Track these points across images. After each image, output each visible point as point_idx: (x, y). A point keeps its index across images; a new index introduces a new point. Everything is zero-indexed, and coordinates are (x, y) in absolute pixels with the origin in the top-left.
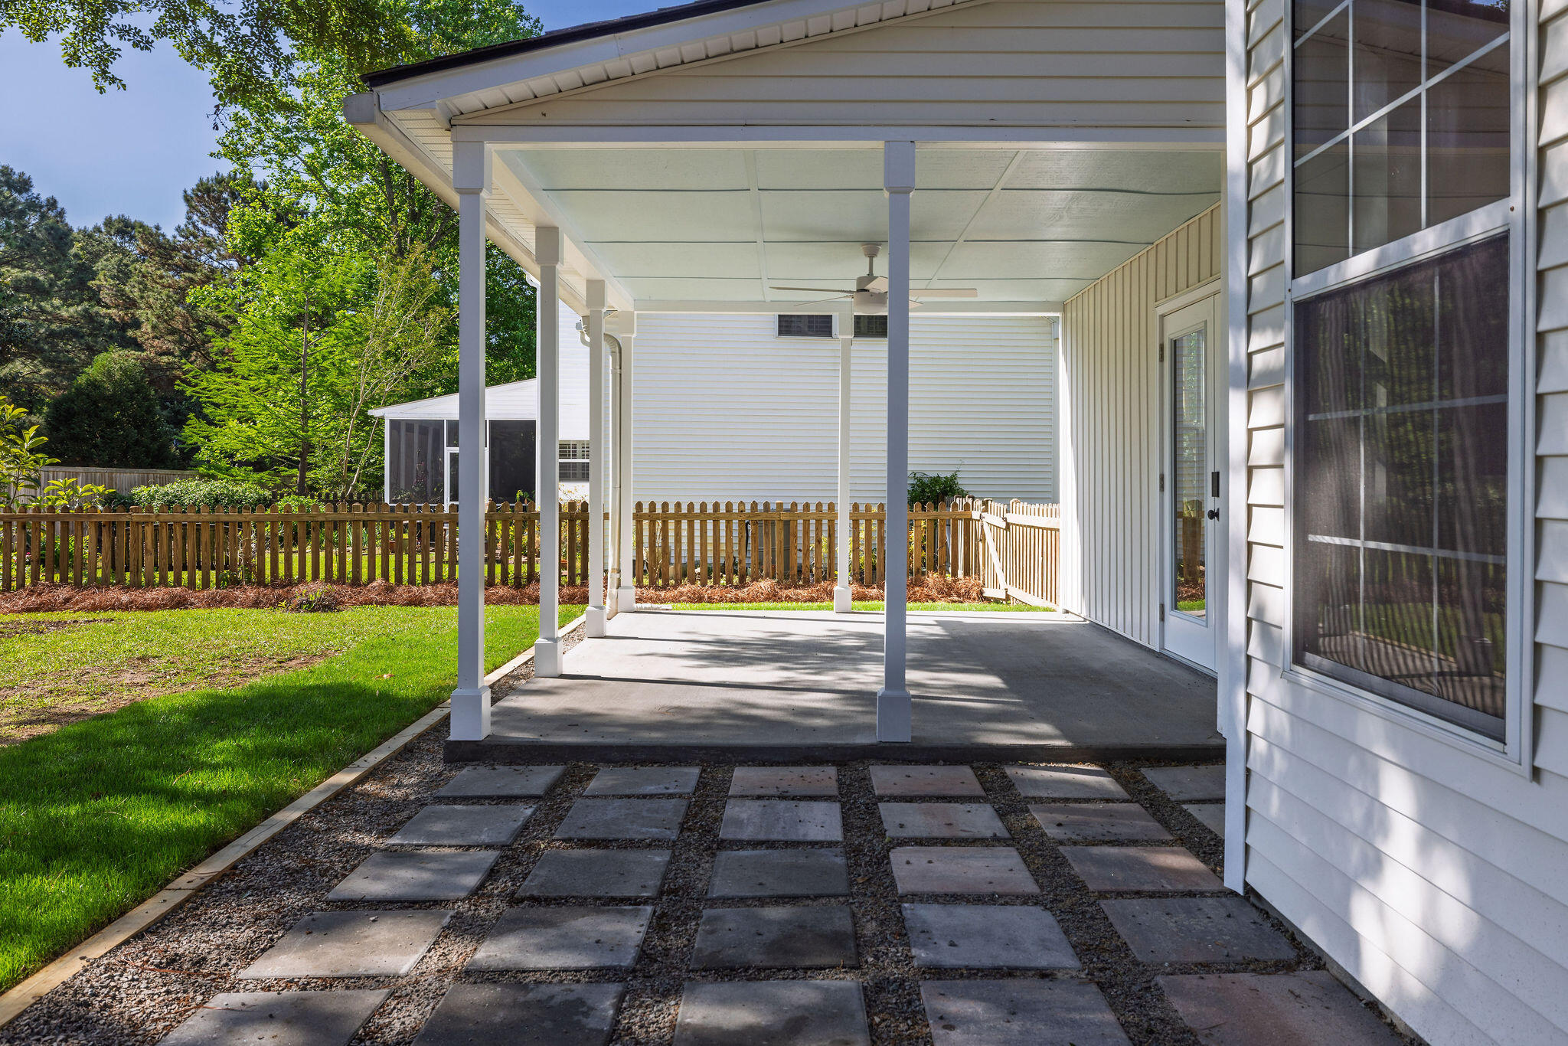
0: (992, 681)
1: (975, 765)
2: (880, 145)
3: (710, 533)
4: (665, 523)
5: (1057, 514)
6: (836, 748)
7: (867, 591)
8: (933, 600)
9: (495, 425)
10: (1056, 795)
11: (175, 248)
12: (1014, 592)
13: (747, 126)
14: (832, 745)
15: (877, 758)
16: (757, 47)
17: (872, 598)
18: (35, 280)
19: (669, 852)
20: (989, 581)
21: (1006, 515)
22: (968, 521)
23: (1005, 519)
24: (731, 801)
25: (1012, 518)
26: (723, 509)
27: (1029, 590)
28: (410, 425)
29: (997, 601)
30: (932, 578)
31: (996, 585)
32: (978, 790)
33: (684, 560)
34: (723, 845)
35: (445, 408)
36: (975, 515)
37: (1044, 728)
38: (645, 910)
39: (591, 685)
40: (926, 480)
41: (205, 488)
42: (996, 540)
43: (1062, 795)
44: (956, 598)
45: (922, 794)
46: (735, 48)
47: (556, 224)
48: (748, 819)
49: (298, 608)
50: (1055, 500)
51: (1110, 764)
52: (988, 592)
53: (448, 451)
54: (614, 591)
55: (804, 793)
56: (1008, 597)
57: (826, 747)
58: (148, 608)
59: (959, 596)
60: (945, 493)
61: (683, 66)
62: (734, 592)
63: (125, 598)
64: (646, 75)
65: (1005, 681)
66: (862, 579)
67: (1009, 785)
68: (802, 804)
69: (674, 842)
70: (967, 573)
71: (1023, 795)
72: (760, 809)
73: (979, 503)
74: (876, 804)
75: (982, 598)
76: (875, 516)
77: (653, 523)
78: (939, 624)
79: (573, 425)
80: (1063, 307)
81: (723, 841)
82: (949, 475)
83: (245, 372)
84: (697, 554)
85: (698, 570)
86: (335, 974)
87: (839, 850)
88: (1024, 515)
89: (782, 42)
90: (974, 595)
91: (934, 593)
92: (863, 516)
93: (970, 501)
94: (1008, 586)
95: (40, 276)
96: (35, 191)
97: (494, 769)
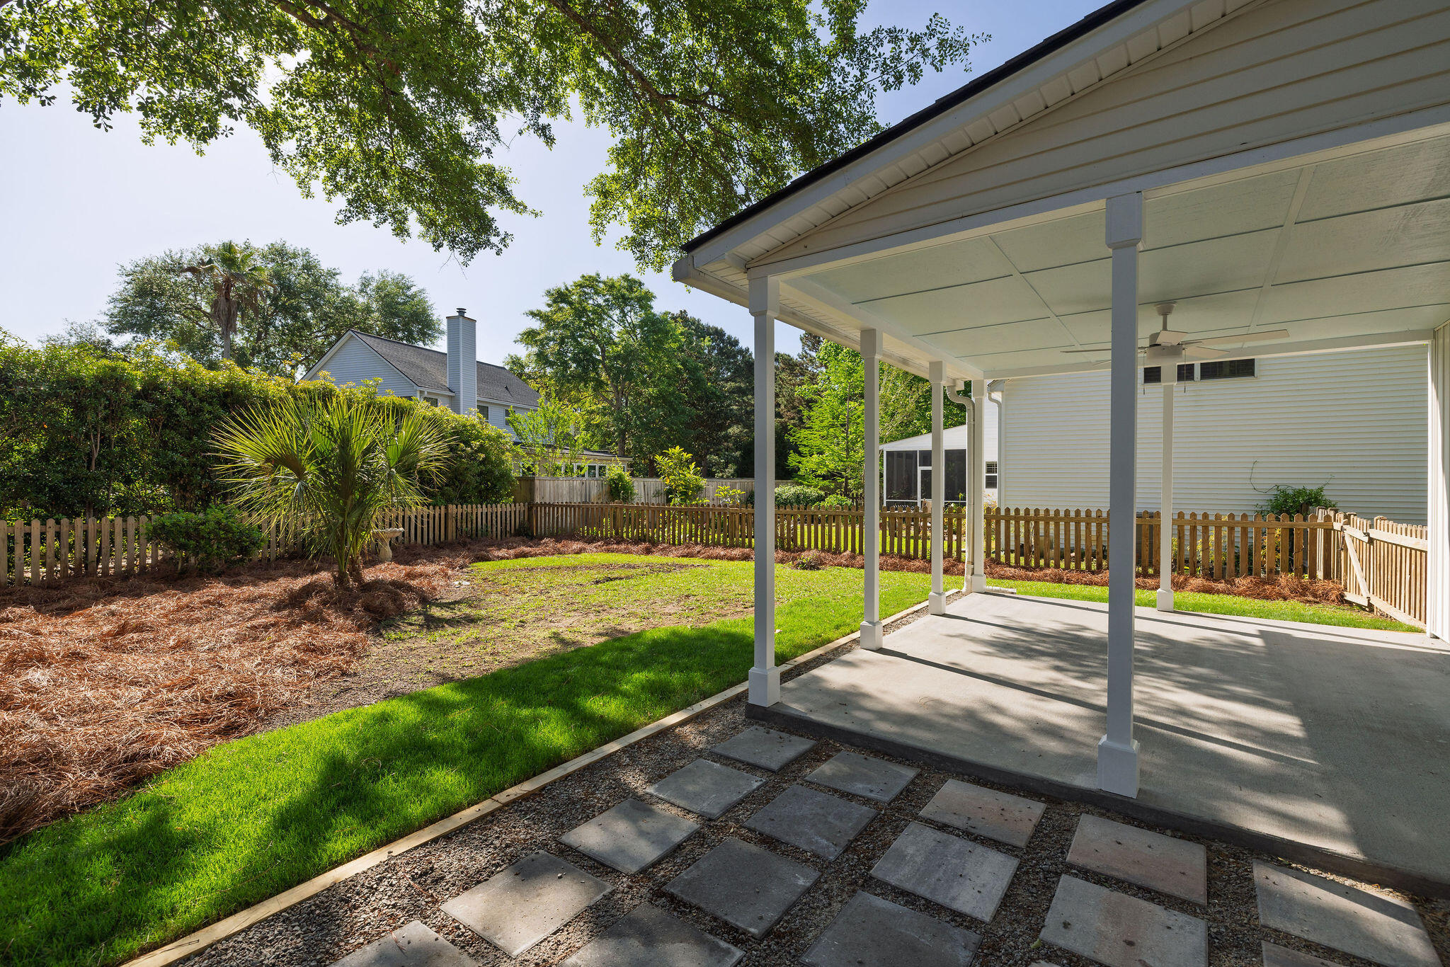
0: (1288, 724)
1: (1215, 846)
2: (1100, 204)
3: (1073, 532)
4: (1037, 524)
5: (1423, 535)
6: (1051, 784)
7: (1213, 585)
8: (1285, 599)
9: (947, 452)
10: (1313, 937)
11: (796, 365)
12: (1378, 602)
13: (964, 218)
14: (1047, 781)
15: (1096, 805)
16: (973, 145)
17: (1218, 592)
18: (740, 387)
19: (816, 874)
20: (1351, 586)
21: (1370, 531)
22: (1328, 532)
23: (1367, 534)
24: (914, 826)
25: (1374, 534)
26: (1083, 515)
27: (1394, 602)
28: (900, 454)
29: (1361, 607)
30: (1285, 579)
31: (1358, 590)
32: (1199, 894)
33: (1062, 546)
34: (870, 883)
35: (922, 443)
36: (1337, 526)
37: (1330, 815)
38: (734, 954)
39: (890, 662)
40: (1291, 492)
41: (793, 490)
42: (1358, 551)
43: (1323, 940)
44: (1311, 598)
45: (1121, 876)
46: (953, 151)
47: (872, 327)
48: (912, 856)
49: (796, 567)
50: (1424, 522)
51: (1428, 900)
52: (1350, 596)
53: (920, 469)
54: (969, 577)
55: (990, 835)
56: (1370, 605)
57: (1042, 781)
58: (732, 559)
59: (1315, 596)
60: (1309, 503)
61: (910, 180)
62: (1090, 576)
63: (722, 553)
64: (881, 195)
65: (1305, 725)
66: (1212, 574)
67: (1249, 894)
68: (980, 849)
69: (830, 863)
70: (1327, 575)
71: (1262, 921)
72: (934, 843)
73: (1340, 516)
74: (1058, 875)
75: (1342, 600)
76: (1225, 523)
77: (1027, 523)
78: (1262, 635)
79: (990, 452)
80: (1434, 334)
81: (871, 878)
82: (1314, 488)
83: (817, 428)
84: (1073, 542)
85: (1073, 554)
86: (485, 934)
87: (974, 937)
88: (1386, 533)
89: (996, 133)
90: (1333, 597)
91: (1286, 591)
92: (1212, 523)
93: (1332, 514)
94: (1371, 595)
95: (743, 385)
96: (740, 345)
97: (768, 733)
